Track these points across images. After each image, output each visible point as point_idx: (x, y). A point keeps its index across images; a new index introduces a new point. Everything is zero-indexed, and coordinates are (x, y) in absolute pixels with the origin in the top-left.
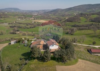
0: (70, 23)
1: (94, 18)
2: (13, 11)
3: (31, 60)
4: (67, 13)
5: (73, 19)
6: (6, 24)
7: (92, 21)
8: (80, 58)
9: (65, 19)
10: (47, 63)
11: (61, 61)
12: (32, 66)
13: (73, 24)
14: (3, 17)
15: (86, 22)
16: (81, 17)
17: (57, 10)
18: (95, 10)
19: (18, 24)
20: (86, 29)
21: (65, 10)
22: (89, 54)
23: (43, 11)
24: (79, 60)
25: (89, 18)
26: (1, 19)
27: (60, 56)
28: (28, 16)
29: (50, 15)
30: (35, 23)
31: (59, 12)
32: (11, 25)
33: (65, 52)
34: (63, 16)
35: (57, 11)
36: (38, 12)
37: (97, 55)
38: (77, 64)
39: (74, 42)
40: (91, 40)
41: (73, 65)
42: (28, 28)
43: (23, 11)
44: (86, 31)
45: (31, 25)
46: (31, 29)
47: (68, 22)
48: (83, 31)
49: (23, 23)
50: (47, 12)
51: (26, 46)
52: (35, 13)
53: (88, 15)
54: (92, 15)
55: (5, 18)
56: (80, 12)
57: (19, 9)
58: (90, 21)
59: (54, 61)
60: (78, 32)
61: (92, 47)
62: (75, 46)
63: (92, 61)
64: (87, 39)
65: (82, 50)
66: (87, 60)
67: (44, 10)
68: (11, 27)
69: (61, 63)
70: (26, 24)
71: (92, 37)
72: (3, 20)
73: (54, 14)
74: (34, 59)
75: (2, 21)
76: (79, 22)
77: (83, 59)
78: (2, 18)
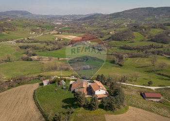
0: (117, 42)
1: (155, 36)
2: (20, 16)
3: (76, 108)
4: (111, 22)
5: (122, 36)
6: (13, 42)
7: (152, 40)
8: (131, 105)
9: (109, 34)
10: (95, 111)
11: (110, 110)
12: (80, 115)
13: (121, 44)
14: (7, 29)
15: (142, 41)
16: (135, 33)
17: (95, 16)
18: (158, 18)
19: (32, 42)
20: (141, 56)
21: (108, 17)
22: (142, 99)
23: (70, 17)
24: (130, 107)
25: (147, 34)
26: (4, 33)
27: (109, 104)
28: (47, 27)
29: (84, 26)
30: (59, 40)
31: (98, 20)
32: (21, 44)
33: (115, 100)
34: (105, 27)
35: (95, 18)
36: (63, 19)
37: (152, 101)
38: (127, 113)
39: (124, 82)
40: (147, 77)
41: (122, 113)
42: (49, 50)
43: (38, 16)
44: (142, 59)
45: (53, 44)
46: (54, 52)
47: (113, 40)
48: (137, 60)
49: (40, 41)
50: (79, 20)
51: (64, 89)
52: (58, 22)
53: (145, 29)
54: (152, 30)
55: (10, 32)
56: (133, 22)
57: (29, 13)
58: (148, 41)
59: (102, 110)
60: (129, 60)
61: (147, 88)
62: (125, 88)
63: (145, 109)
64: (142, 75)
65: (133, 93)
66: (139, 107)
67: (73, 16)
68: (21, 47)
69: (109, 111)
70: (46, 42)
71: (149, 72)
72: (6, 35)
73: (90, 24)
74: (80, 106)
75: (5, 37)
76: (132, 41)
77: (135, 106)
78: (4, 31)
